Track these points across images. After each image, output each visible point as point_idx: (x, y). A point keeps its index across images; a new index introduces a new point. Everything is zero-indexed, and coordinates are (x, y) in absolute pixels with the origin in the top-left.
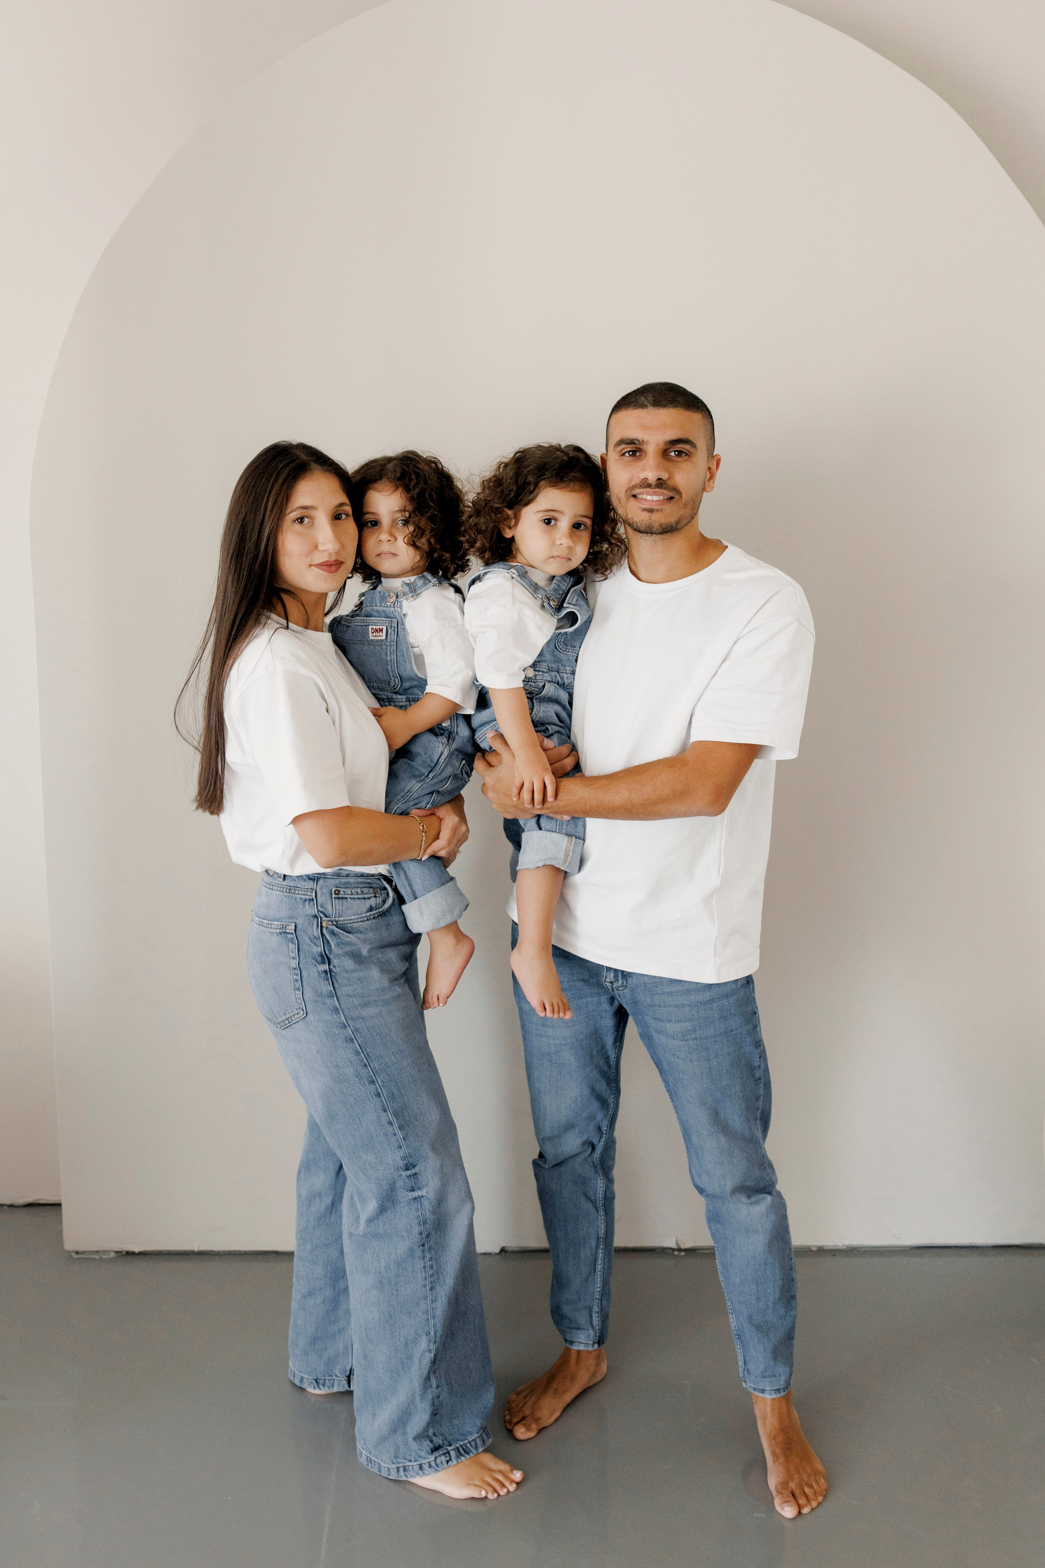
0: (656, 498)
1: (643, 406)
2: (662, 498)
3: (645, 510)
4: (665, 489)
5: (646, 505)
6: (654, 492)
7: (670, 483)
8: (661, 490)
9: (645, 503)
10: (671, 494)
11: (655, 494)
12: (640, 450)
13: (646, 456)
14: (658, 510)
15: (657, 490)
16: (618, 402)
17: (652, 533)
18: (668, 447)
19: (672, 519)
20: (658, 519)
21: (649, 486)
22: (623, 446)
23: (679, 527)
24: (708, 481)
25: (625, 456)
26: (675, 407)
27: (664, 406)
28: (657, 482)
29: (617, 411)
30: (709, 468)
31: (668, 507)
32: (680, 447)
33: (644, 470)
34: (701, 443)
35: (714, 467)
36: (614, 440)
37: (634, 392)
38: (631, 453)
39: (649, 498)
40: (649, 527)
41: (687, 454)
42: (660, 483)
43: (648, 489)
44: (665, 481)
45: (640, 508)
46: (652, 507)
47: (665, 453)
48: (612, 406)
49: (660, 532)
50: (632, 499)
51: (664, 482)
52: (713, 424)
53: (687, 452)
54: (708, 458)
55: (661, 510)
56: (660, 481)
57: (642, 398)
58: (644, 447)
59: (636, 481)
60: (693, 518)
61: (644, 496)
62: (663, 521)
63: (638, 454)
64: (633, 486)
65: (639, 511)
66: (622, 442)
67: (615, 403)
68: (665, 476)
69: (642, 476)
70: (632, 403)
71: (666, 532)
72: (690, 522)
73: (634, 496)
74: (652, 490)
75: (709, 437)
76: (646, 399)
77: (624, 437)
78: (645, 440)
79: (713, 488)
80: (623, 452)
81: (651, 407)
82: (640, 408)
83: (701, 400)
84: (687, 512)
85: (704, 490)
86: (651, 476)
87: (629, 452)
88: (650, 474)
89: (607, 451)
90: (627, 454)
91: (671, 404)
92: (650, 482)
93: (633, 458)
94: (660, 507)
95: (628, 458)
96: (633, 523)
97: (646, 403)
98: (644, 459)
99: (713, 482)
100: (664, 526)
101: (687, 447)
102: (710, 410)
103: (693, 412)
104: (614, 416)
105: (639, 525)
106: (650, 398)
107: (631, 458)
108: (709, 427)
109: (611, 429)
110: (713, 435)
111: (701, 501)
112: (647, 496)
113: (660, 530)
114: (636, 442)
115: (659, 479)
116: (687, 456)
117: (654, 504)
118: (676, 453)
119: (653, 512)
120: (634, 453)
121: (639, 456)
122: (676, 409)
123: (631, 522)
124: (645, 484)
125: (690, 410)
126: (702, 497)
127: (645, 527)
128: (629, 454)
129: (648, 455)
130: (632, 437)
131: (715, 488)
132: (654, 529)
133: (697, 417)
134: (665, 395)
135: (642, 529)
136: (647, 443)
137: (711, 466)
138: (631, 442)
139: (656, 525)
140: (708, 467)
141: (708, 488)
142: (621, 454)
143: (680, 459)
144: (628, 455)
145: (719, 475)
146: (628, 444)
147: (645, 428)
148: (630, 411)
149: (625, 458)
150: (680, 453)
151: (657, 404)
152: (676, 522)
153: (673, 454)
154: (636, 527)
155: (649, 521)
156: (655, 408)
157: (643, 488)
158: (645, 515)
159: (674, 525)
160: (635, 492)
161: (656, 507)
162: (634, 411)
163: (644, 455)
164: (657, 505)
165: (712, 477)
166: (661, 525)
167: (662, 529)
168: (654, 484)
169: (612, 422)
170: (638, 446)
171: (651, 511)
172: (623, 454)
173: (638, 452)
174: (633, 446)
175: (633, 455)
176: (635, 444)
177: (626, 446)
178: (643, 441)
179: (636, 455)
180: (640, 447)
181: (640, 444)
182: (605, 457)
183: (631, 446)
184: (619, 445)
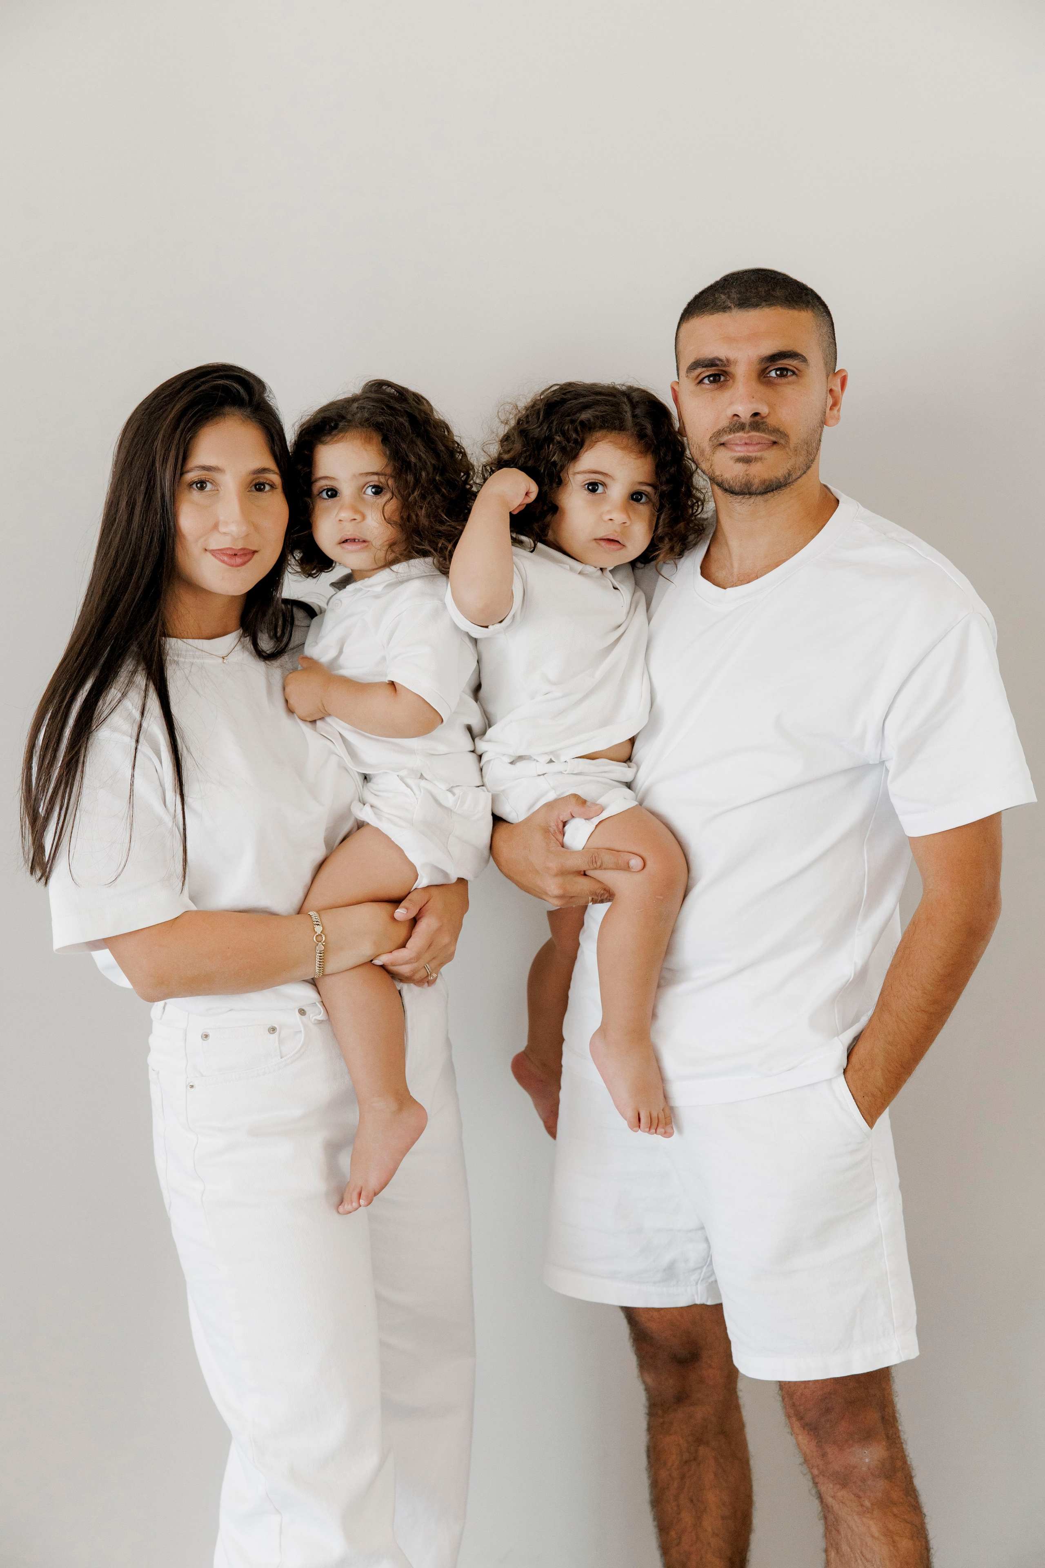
1: (725, 308)
3: (738, 460)
4: (764, 429)
5: (740, 453)
6: (749, 435)
7: (770, 421)
8: (757, 431)
9: (737, 449)
10: (773, 438)
12: (725, 373)
13: (733, 382)
14: (756, 460)
15: (753, 431)
16: (691, 304)
17: (750, 494)
18: (767, 365)
19: (778, 473)
20: (758, 473)
21: (742, 427)
22: (699, 370)
23: (787, 483)
24: (830, 410)
25: (704, 383)
26: (773, 305)
27: (756, 305)
28: (752, 419)
29: (689, 316)
30: (830, 391)
31: (770, 456)
32: (783, 363)
33: (731, 403)
34: (815, 356)
35: (837, 389)
36: (687, 361)
37: (712, 287)
38: (712, 379)
40: (747, 484)
41: (794, 375)
42: (757, 422)
44: (763, 418)
45: (731, 459)
46: (748, 455)
47: (762, 374)
48: (682, 311)
49: (761, 490)
50: (720, 450)
51: (762, 420)
52: (833, 327)
53: (795, 371)
54: (828, 376)
55: (762, 459)
56: (758, 418)
57: (723, 295)
58: (731, 369)
59: (724, 422)
60: (809, 468)
62: (764, 476)
63: (722, 378)
64: (720, 430)
65: (730, 462)
66: (697, 364)
67: (686, 305)
68: (764, 410)
69: (730, 412)
70: (709, 304)
71: (772, 491)
72: (805, 473)
73: (724, 445)
75: (827, 347)
76: (728, 297)
77: (701, 357)
78: (731, 358)
79: (837, 419)
80: (700, 378)
81: (737, 308)
82: (721, 310)
83: (814, 292)
84: (800, 460)
85: (824, 423)
86: (744, 409)
87: (709, 376)
88: (740, 408)
89: (679, 378)
90: (706, 381)
91: (767, 301)
92: (742, 421)
93: (716, 385)
94: (759, 454)
95: (707, 387)
96: (720, 479)
97: (728, 302)
98: (731, 387)
99: (838, 412)
100: (767, 482)
101: (793, 362)
102: (828, 305)
103: (801, 310)
104: (683, 326)
105: (730, 483)
106: (736, 293)
107: (713, 387)
108: (827, 331)
109: (683, 347)
111: (819, 442)
114: (718, 362)
115: (756, 414)
116: (795, 378)
117: (750, 451)
118: (780, 373)
119: (751, 463)
120: (716, 378)
121: (724, 381)
122: (775, 308)
123: (716, 477)
124: (737, 427)
125: (797, 308)
126: (821, 435)
127: (739, 483)
128: (709, 380)
129: (737, 380)
130: (713, 357)
132: (753, 488)
133: (807, 317)
134: (757, 288)
135: (736, 488)
136: (736, 362)
137: (833, 388)
138: (711, 363)
139: (754, 481)
140: (828, 389)
141: (829, 421)
142: (697, 381)
143: (784, 382)
144: (708, 382)
146: (706, 366)
147: (730, 340)
148: (706, 316)
149: (704, 386)
150: (783, 373)
151: (744, 303)
152: (783, 476)
153: (773, 374)
154: (726, 486)
155: (746, 476)
156: (744, 309)
157: (734, 430)
158: (739, 467)
159: (782, 479)
160: (723, 439)
161: (754, 455)
162: (712, 316)
163: (731, 381)
165: (835, 404)
166: (763, 481)
167: (764, 486)
168: (747, 424)
169: (682, 334)
170: (721, 368)
171: (747, 461)
172: (701, 382)
173: (721, 376)
174: (714, 368)
175: (714, 381)
176: (716, 365)
177: (704, 369)
178: (728, 360)
179: (719, 381)
180: (724, 369)
181: (725, 366)
182: (676, 388)
183: (711, 369)
184: (695, 369)
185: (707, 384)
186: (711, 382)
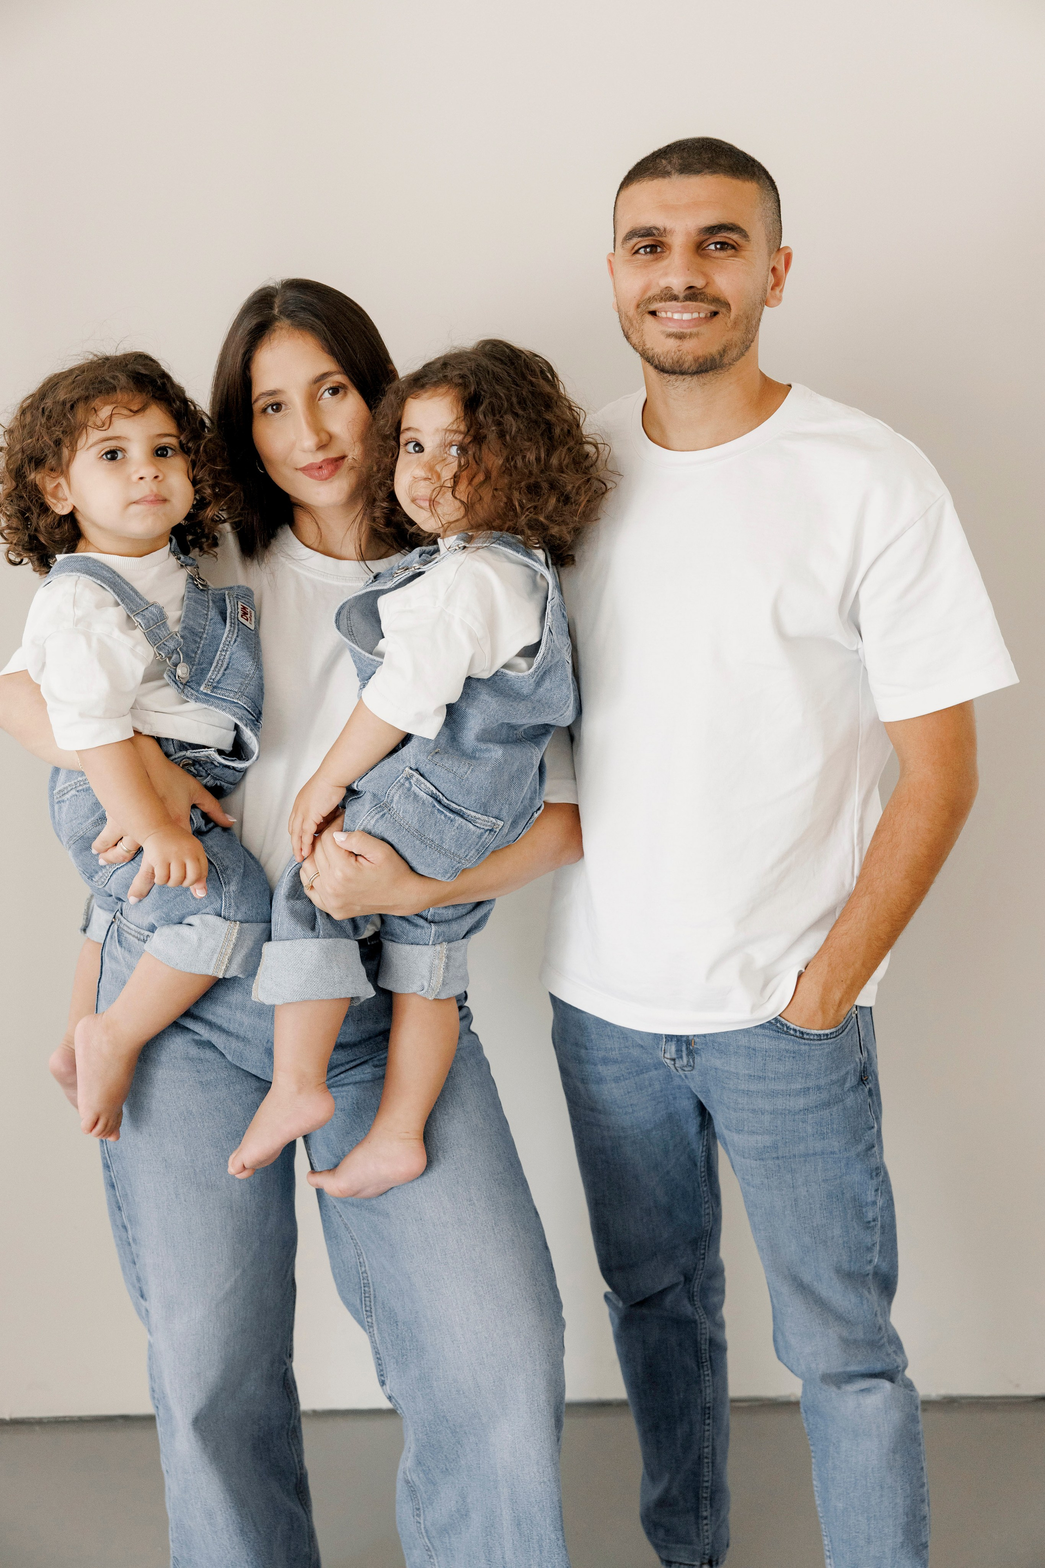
0: (686, 316)
1: (666, 174)
2: (695, 315)
3: (670, 335)
4: (702, 301)
5: (673, 327)
6: (683, 307)
7: (708, 291)
8: (694, 303)
9: (670, 324)
10: (713, 308)
11: (685, 310)
12: (661, 244)
13: (670, 252)
14: (691, 335)
15: (688, 303)
16: (630, 173)
17: (683, 373)
18: (705, 237)
19: (714, 349)
20: (691, 350)
21: (675, 298)
22: (635, 240)
23: (726, 360)
24: (772, 289)
25: (640, 254)
26: (715, 172)
27: (698, 172)
28: (687, 292)
29: (627, 186)
30: (774, 270)
31: (706, 330)
32: (721, 237)
33: (666, 274)
34: (758, 232)
35: (781, 267)
36: (623, 232)
37: (653, 154)
38: (648, 250)
39: (676, 316)
40: (678, 362)
41: (733, 247)
42: (693, 294)
43: (674, 303)
44: (700, 289)
45: (663, 332)
46: (682, 330)
47: (699, 248)
48: (621, 179)
49: (695, 369)
50: (649, 318)
51: (698, 292)
52: (779, 201)
53: (735, 244)
54: (770, 254)
55: (697, 335)
56: (693, 290)
57: (664, 161)
58: (666, 239)
59: (654, 291)
60: (747, 348)
61: (669, 315)
62: (700, 353)
63: (659, 250)
64: (650, 298)
65: (662, 337)
66: (633, 234)
67: (626, 173)
68: (699, 283)
69: (663, 283)
70: (649, 169)
71: (706, 371)
72: (743, 354)
73: (653, 313)
74: (679, 304)
75: (769, 220)
76: (670, 163)
77: (637, 226)
78: (668, 228)
79: (780, 300)
80: (636, 248)
81: (676, 174)
82: (660, 176)
83: (759, 164)
84: (737, 335)
85: (765, 302)
86: (677, 282)
87: (645, 247)
88: (675, 280)
89: (615, 249)
90: (642, 251)
91: (707, 167)
92: (676, 292)
93: (652, 257)
94: (694, 330)
95: (643, 258)
96: (653, 357)
97: (669, 168)
98: (667, 258)
99: (781, 291)
100: (701, 360)
101: (735, 237)
102: (774, 178)
103: (744, 180)
104: (624, 193)
105: (662, 359)
106: (676, 160)
107: (649, 257)
108: (771, 204)
109: (618, 217)
110: (776, 217)
111: (760, 320)
112: (673, 313)
113: (694, 368)
114: (655, 231)
115: (691, 287)
116: (733, 250)
117: (685, 325)
118: (718, 246)
119: (685, 338)
120: (653, 249)
121: (661, 252)
122: (716, 175)
123: (651, 355)
124: (669, 296)
125: (738, 178)
126: (761, 314)
127: (671, 361)
129: (673, 251)
130: (648, 225)
131: (783, 299)
132: (686, 366)
133: (750, 188)
134: (700, 154)
135: (667, 366)
136: (672, 232)
137: (776, 266)
138: (647, 232)
139: (690, 358)
140: (771, 267)
141: (772, 302)
142: (633, 251)
143: (722, 254)
144: (644, 253)
145: (791, 280)
146: (642, 236)
147: (666, 208)
148: (645, 183)
149: (638, 256)
150: (724, 246)
151: (686, 169)
152: (719, 353)
153: (712, 247)
154: (657, 363)
155: (678, 353)
156: (683, 175)
157: (665, 301)
158: (672, 343)
159: (717, 357)
160: (653, 307)
161: (688, 331)
162: (650, 183)
163: (668, 252)
164: (689, 327)
165: (778, 283)
166: (696, 360)
167: (697, 365)
168: (681, 296)
169: (619, 203)
170: (657, 239)
171: (680, 337)
172: (637, 252)
173: (658, 248)
174: (650, 238)
175: (651, 252)
176: (652, 235)
177: (640, 239)
178: (665, 230)
179: (656, 252)
180: (660, 239)
181: (661, 235)
182: (612, 259)
183: (646, 238)
184: (631, 239)
185: (642, 254)
186: (646, 253)
